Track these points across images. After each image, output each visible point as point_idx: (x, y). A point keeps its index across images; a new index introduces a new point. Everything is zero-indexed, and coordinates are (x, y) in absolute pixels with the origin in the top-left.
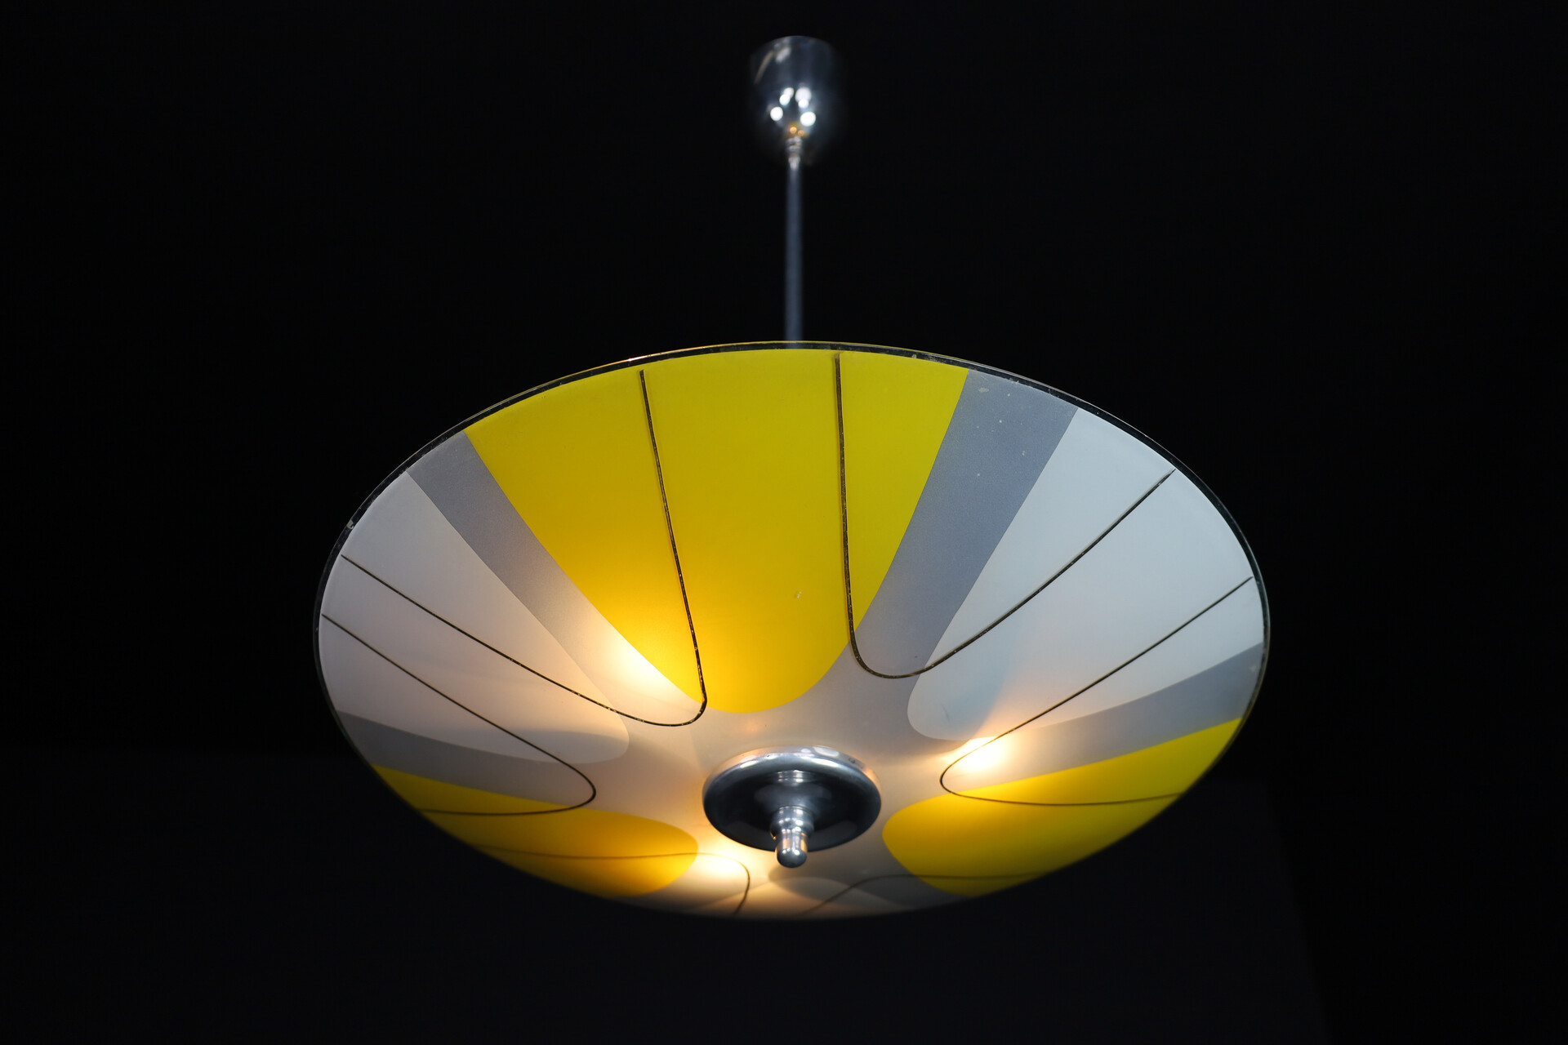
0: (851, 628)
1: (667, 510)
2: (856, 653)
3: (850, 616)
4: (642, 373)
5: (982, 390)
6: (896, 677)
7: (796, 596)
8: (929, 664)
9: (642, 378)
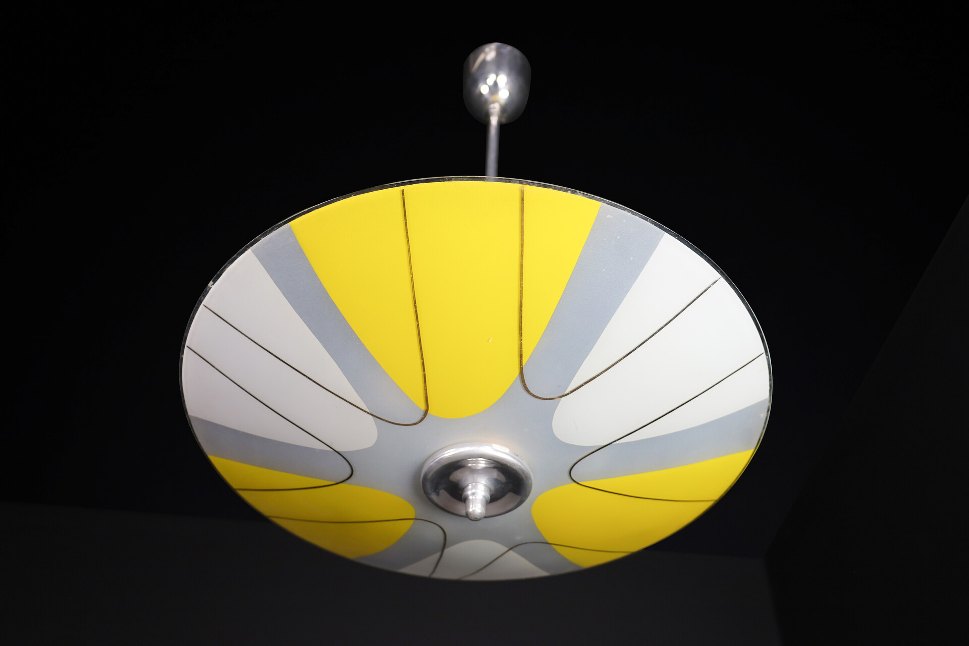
0: (521, 364)
1: (412, 280)
2: (523, 381)
3: (521, 356)
4: (403, 191)
5: (609, 216)
6: (547, 399)
7: (488, 341)
8: (567, 392)
9: (403, 194)
